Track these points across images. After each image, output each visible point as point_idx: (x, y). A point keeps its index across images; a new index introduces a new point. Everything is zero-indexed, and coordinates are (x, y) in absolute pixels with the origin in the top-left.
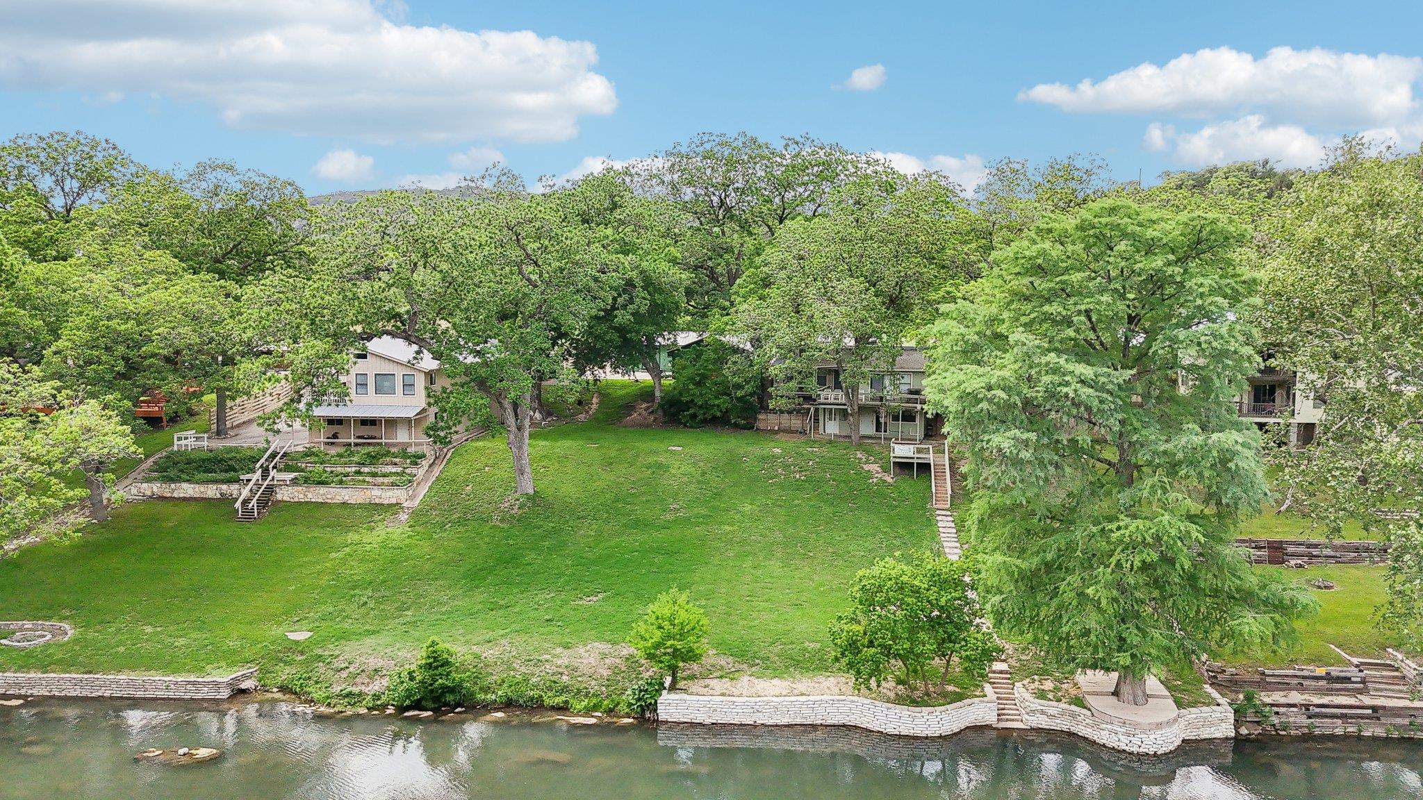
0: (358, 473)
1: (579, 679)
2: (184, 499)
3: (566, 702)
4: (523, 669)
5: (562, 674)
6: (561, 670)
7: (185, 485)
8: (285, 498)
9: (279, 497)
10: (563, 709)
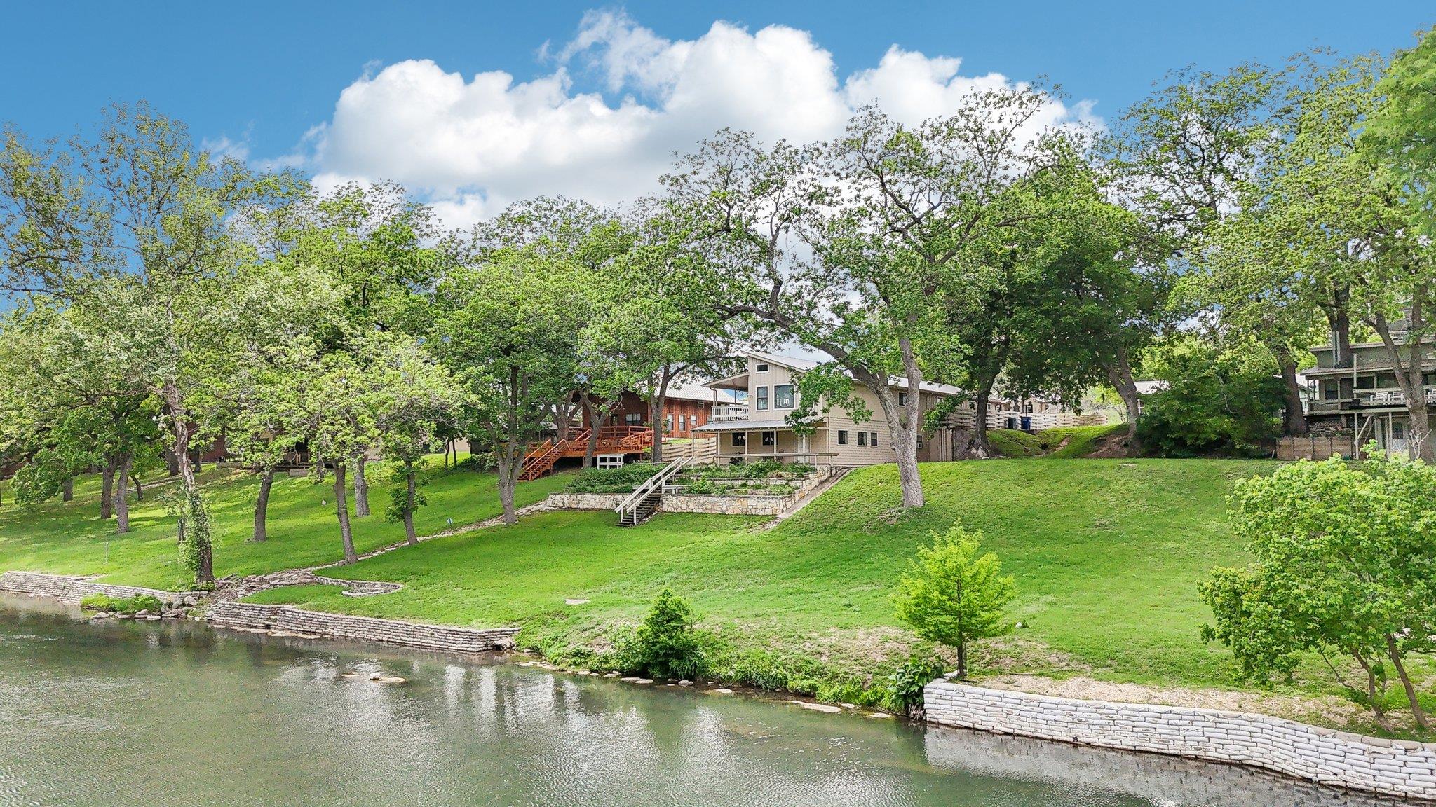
0: (744, 485)
1: (841, 662)
2: (585, 509)
3: (814, 688)
4: (779, 646)
5: (821, 654)
6: (821, 649)
7: (589, 496)
8: (670, 509)
9: (665, 508)
10: (809, 695)
